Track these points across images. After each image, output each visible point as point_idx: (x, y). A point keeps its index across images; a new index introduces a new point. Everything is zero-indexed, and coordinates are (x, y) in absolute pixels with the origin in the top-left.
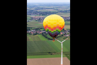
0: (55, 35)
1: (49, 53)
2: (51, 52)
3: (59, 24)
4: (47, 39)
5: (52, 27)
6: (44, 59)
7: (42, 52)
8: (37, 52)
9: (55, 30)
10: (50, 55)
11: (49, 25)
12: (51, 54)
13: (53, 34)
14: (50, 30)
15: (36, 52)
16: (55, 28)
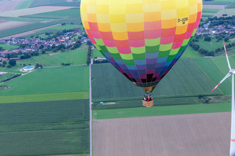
0: (149, 75)
1: (200, 97)
2: (205, 94)
4: (196, 52)
5: (119, 32)
6: (183, 116)
7: (179, 95)
8: (165, 96)
9: (140, 50)
10: (202, 104)
12: (207, 102)
15: (161, 96)
16: (136, 38)
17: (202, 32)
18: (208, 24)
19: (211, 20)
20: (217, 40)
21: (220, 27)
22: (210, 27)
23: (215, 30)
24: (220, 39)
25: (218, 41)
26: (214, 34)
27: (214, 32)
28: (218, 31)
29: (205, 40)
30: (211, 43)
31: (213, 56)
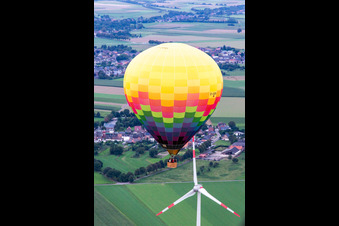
0: (181, 138)
3: (198, 88)
5: (167, 100)
9: (181, 115)
11: (153, 92)
13: (171, 131)
14: (157, 115)
16: (180, 106)
17: (104, 137)
18: (114, 123)
19: (118, 115)
20: (134, 153)
21: (137, 130)
22: (117, 128)
23: (127, 134)
24: (141, 152)
25: (137, 156)
26: (128, 143)
27: (127, 139)
28: (135, 137)
29: (112, 153)
30: (123, 159)
31: (132, 181)
